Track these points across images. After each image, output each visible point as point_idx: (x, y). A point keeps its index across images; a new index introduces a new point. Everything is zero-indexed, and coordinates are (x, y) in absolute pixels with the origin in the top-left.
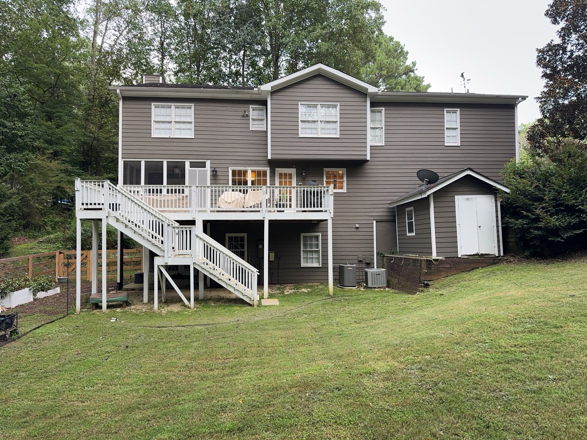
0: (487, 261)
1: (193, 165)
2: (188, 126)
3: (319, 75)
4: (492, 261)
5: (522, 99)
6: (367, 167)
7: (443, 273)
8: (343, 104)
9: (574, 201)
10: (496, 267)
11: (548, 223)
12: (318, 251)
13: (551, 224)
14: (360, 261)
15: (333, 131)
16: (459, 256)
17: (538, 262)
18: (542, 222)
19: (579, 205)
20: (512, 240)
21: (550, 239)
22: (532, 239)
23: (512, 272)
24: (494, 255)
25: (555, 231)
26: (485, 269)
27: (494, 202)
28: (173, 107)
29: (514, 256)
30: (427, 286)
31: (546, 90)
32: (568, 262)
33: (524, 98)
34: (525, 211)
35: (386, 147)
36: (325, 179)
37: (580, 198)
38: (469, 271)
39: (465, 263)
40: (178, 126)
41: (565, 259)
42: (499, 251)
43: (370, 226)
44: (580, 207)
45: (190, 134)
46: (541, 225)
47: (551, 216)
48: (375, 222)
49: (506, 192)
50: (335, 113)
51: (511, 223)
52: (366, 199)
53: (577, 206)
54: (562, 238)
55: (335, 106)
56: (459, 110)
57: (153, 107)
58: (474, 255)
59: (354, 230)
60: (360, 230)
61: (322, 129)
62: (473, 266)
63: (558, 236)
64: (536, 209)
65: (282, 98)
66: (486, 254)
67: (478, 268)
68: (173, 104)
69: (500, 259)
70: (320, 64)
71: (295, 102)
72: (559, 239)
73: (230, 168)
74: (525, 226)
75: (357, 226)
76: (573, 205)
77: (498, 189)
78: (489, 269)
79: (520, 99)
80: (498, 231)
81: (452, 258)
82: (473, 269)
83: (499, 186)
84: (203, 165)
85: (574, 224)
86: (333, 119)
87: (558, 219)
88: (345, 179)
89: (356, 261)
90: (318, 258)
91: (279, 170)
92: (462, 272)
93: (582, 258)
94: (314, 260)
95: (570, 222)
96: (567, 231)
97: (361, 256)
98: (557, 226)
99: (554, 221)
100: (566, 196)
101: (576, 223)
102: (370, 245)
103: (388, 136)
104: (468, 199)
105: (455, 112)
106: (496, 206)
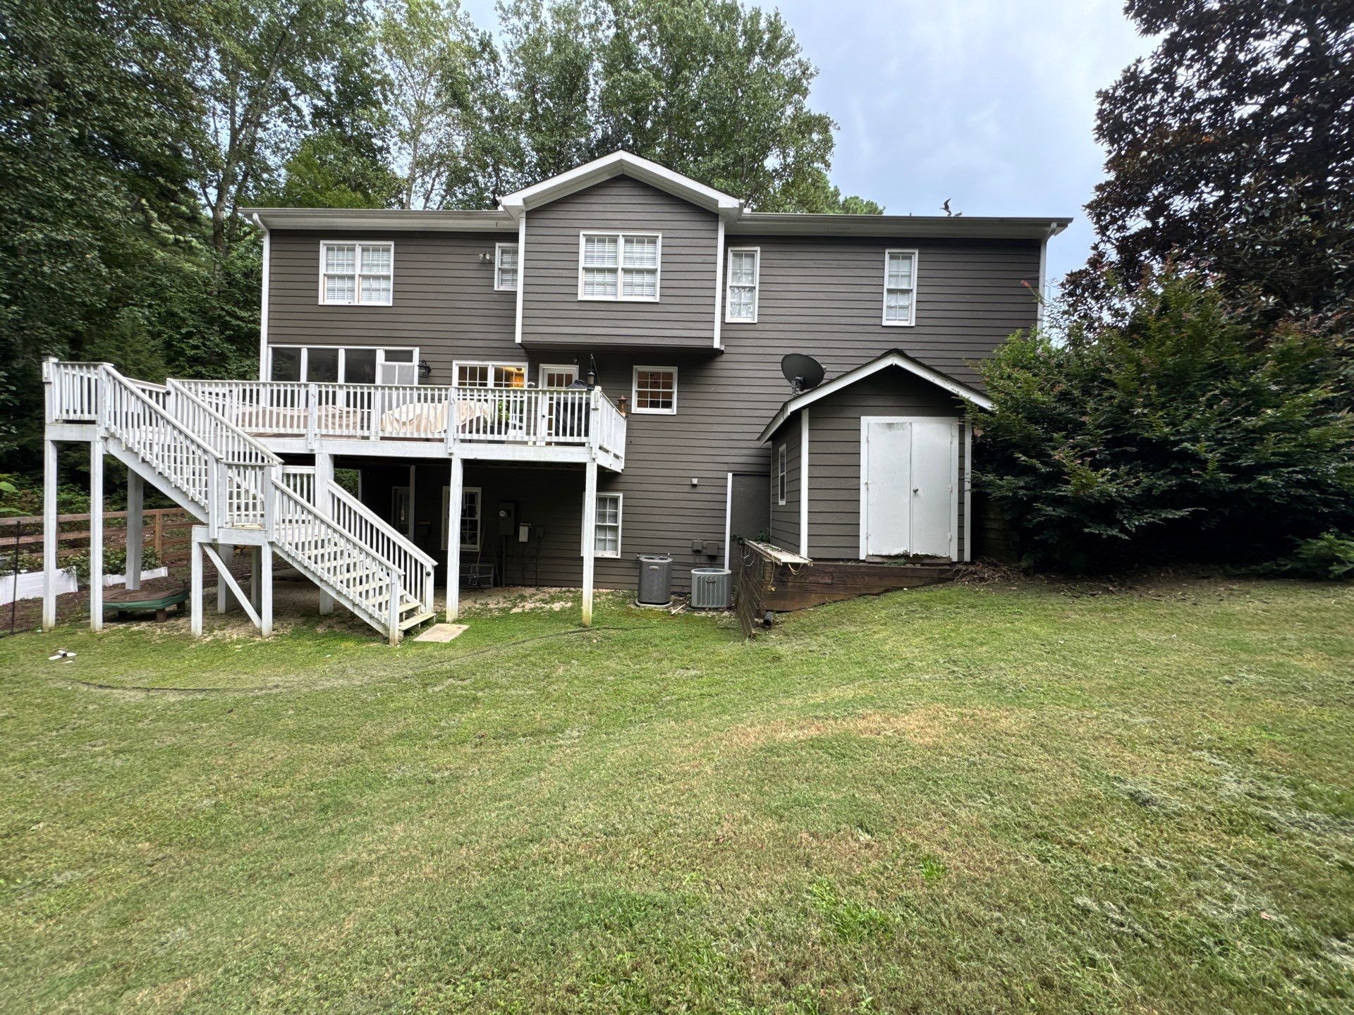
0: (924, 574)
1: (390, 356)
2: (383, 284)
3: (622, 179)
4: (935, 575)
5: (1059, 225)
6: (719, 365)
7: (813, 596)
8: (669, 234)
9: (1166, 430)
10: (941, 591)
11: (1084, 486)
12: (615, 529)
13: (1095, 491)
14: (697, 552)
15: (647, 290)
16: (862, 557)
17: (1051, 587)
18: (1068, 482)
19: (1183, 441)
20: (995, 525)
21: (1087, 530)
22: (1040, 527)
23: (973, 611)
24: (949, 558)
25: (1106, 510)
26: (915, 595)
27: (956, 433)
28: (358, 250)
29: (996, 566)
30: (767, 625)
31: (1111, 176)
32: (1136, 595)
33: (1063, 223)
34: (1024, 454)
35: (759, 327)
36: (635, 388)
37: (1187, 424)
38: (878, 594)
39: (868, 574)
40: (366, 284)
41: (1129, 583)
42: (961, 550)
43: (721, 482)
44: (1185, 444)
45: (385, 300)
46: (1067, 490)
47: (1096, 466)
48: (730, 476)
49: (982, 410)
50: (650, 256)
51: (991, 484)
52: (716, 428)
53: (1177, 443)
54: (1123, 530)
55: (653, 241)
56: (917, 252)
57: (323, 250)
58: (897, 557)
59: (687, 489)
60: (699, 489)
61: (625, 285)
62: (887, 583)
63: (1112, 522)
64: (1055, 448)
65: (547, 223)
66: (927, 557)
67: (901, 588)
68: (357, 242)
69: (958, 571)
70: (621, 152)
71: (573, 232)
72: (1115, 532)
73: (454, 363)
74: (1021, 492)
75: (695, 481)
76: (1164, 441)
77: (962, 401)
78: (922, 595)
79: (1054, 225)
80: (961, 503)
81: (842, 560)
82: (887, 591)
83: (964, 394)
84: (408, 357)
85: (1164, 492)
86: (648, 265)
87: (1114, 477)
88: (675, 389)
89: (689, 551)
90: (616, 541)
91: (548, 368)
92: (860, 595)
93: (1180, 587)
94: (608, 545)
95: (1150, 489)
96: (1139, 510)
97: (698, 541)
98: (1110, 496)
99: (1103, 483)
100: (1145, 415)
101: (1170, 490)
102: (718, 521)
103: (765, 303)
104: (890, 425)
105: (908, 257)
106: (962, 444)
